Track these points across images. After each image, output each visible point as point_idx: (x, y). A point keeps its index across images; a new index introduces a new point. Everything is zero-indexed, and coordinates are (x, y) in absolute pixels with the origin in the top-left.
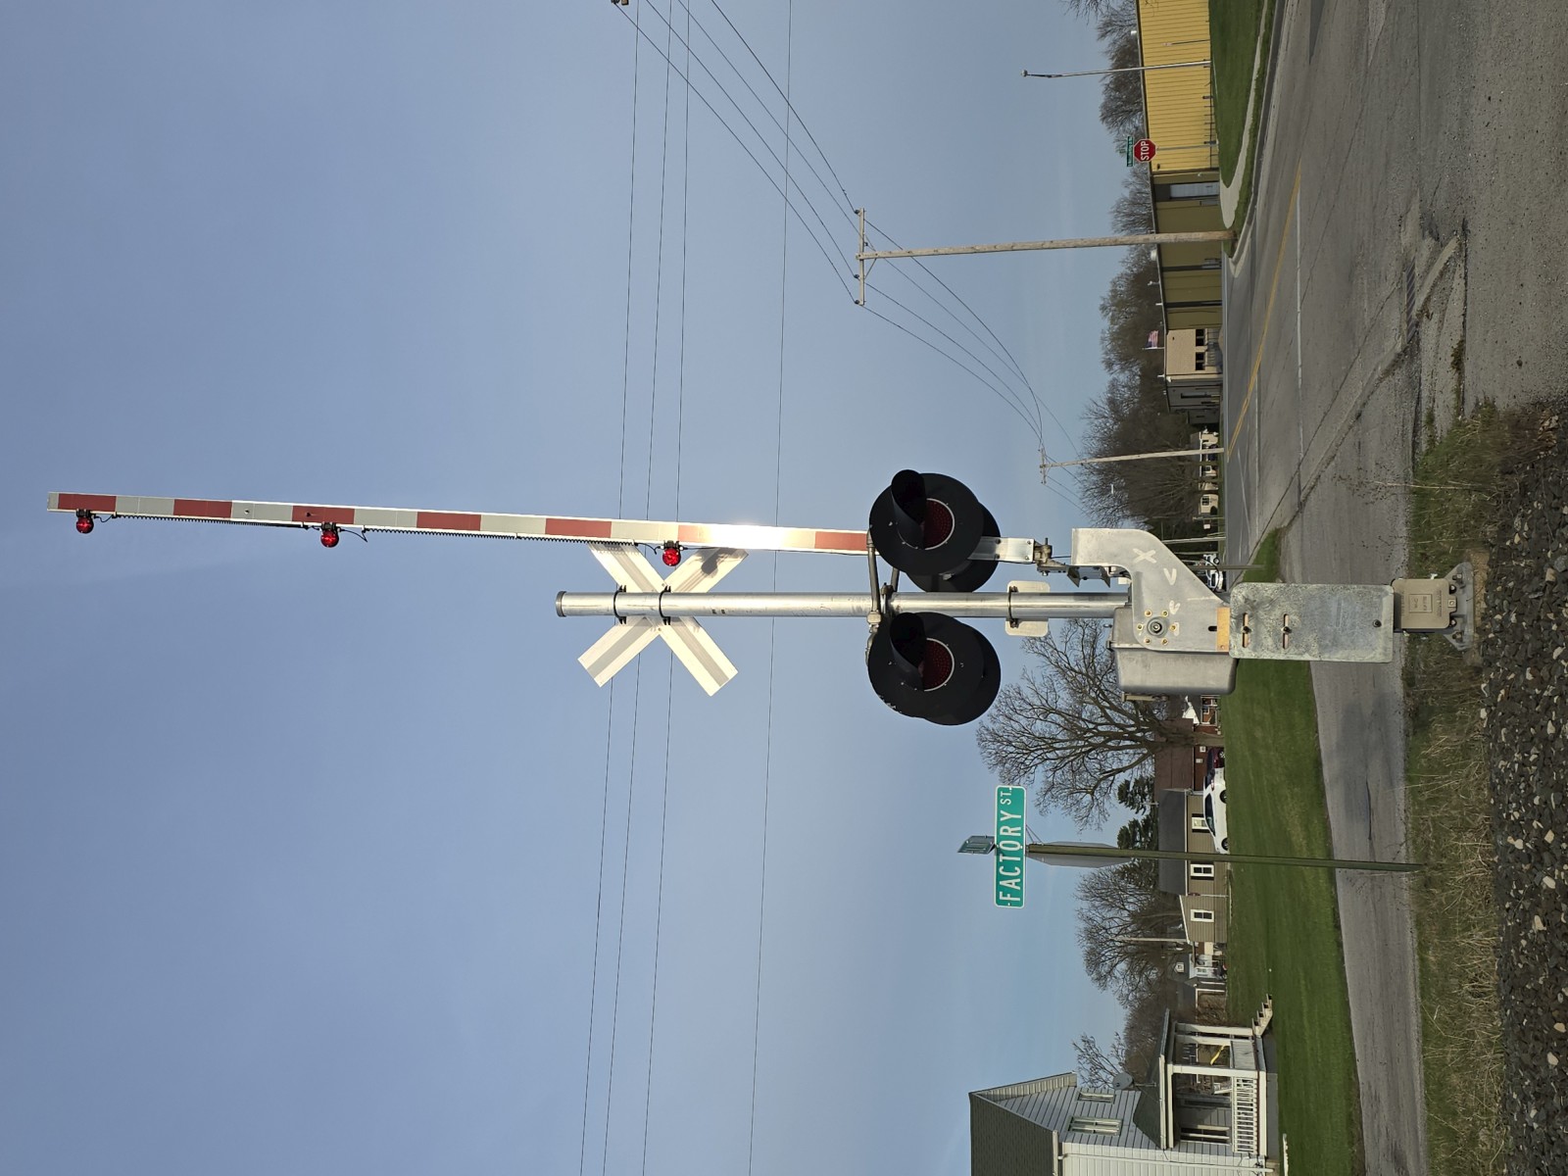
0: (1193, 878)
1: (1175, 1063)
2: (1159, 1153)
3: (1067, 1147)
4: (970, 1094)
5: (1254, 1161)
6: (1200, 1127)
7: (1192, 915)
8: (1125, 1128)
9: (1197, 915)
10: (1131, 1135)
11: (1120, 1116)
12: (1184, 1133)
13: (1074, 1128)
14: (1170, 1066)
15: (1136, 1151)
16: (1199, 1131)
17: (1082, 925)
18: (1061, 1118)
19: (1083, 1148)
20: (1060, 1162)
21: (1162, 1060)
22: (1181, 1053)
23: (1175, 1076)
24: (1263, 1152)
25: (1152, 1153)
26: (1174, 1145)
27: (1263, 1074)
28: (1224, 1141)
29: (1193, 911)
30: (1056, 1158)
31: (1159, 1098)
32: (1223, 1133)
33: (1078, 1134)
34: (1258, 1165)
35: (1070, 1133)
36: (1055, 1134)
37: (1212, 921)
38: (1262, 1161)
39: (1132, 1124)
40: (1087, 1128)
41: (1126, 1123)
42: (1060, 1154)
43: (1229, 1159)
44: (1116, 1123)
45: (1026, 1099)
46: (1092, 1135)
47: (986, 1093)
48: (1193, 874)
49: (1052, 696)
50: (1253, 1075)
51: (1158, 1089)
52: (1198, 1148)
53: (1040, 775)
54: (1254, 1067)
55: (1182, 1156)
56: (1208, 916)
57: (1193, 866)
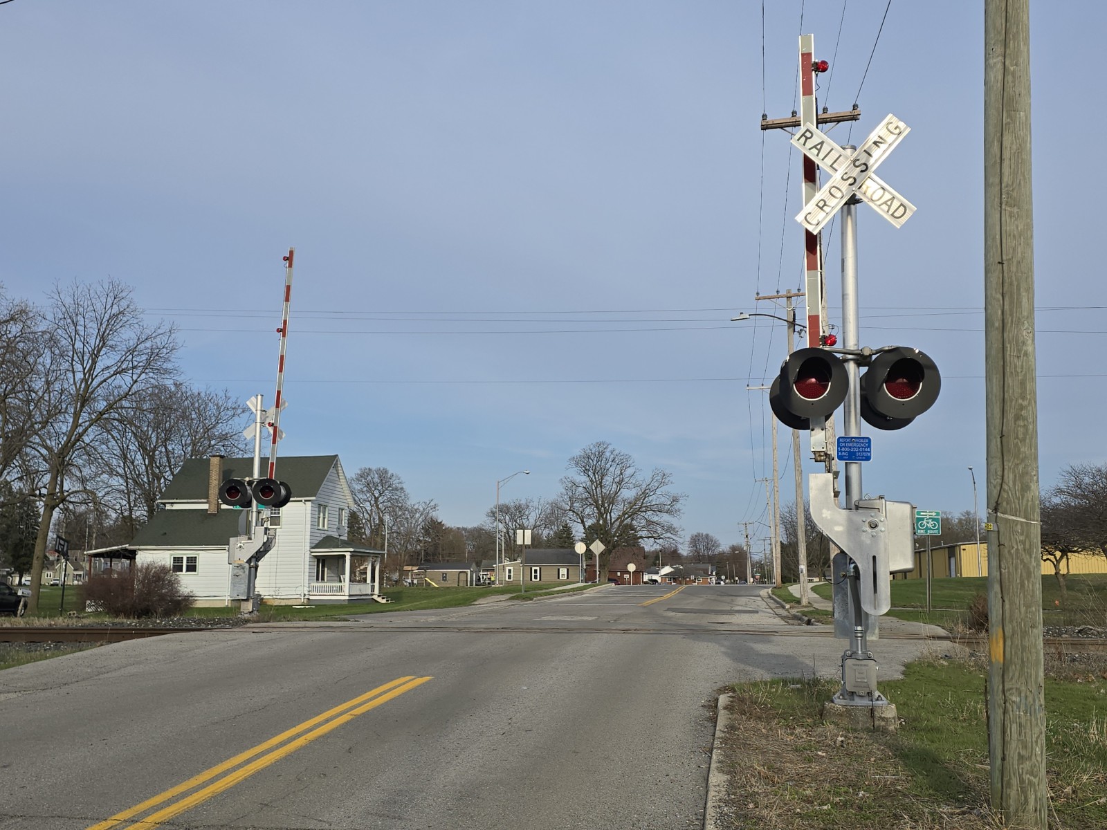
0: (531, 569)
1: (351, 556)
2: (308, 548)
3: (309, 504)
4: (337, 455)
5: (307, 593)
6: (326, 569)
7: (510, 568)
8: (323, 532)
9: (510, 571)
10: (319, 535)
11: (329, 529)
12: (322, 561)
13: (321, 507)
14: (349, 553)
15: (308, 537)
16: (323, 567)
17: (523, 502)
18: (326, 500)
19: (309, 512)
20: (301, 501)
21: (352, 550)
22: (358, 558)
23: (344, 556)
24: (311, 598)
25: (308, 545)
26: (316, 556)
27: (347, 598)
28: (318, 579)
29: (512, 568)
30: (303, 499)
31: (334, 548)
32: (323, 579)
33: (317, 509)
34: (305, 595)
35: (317, 506)
36: (313, 498)
37: (507, 579)
38: (307, 597)
39: (325, 535)
40: (322, 515)
41: (326, 532)
42: (305, 501)
43: (307, 581)
44: (326, 528)
45: (337, 482)
46: (317, 516)
47: (339, 463)
48: (533, 569)
49: (631, 486)
50: (347, 593)
51: (338, 548)
52: (312, 567)
53: (582, 479)
54: (351, 594)
55: (307, 559)
56: (509, 577)
57: (538, 569)
